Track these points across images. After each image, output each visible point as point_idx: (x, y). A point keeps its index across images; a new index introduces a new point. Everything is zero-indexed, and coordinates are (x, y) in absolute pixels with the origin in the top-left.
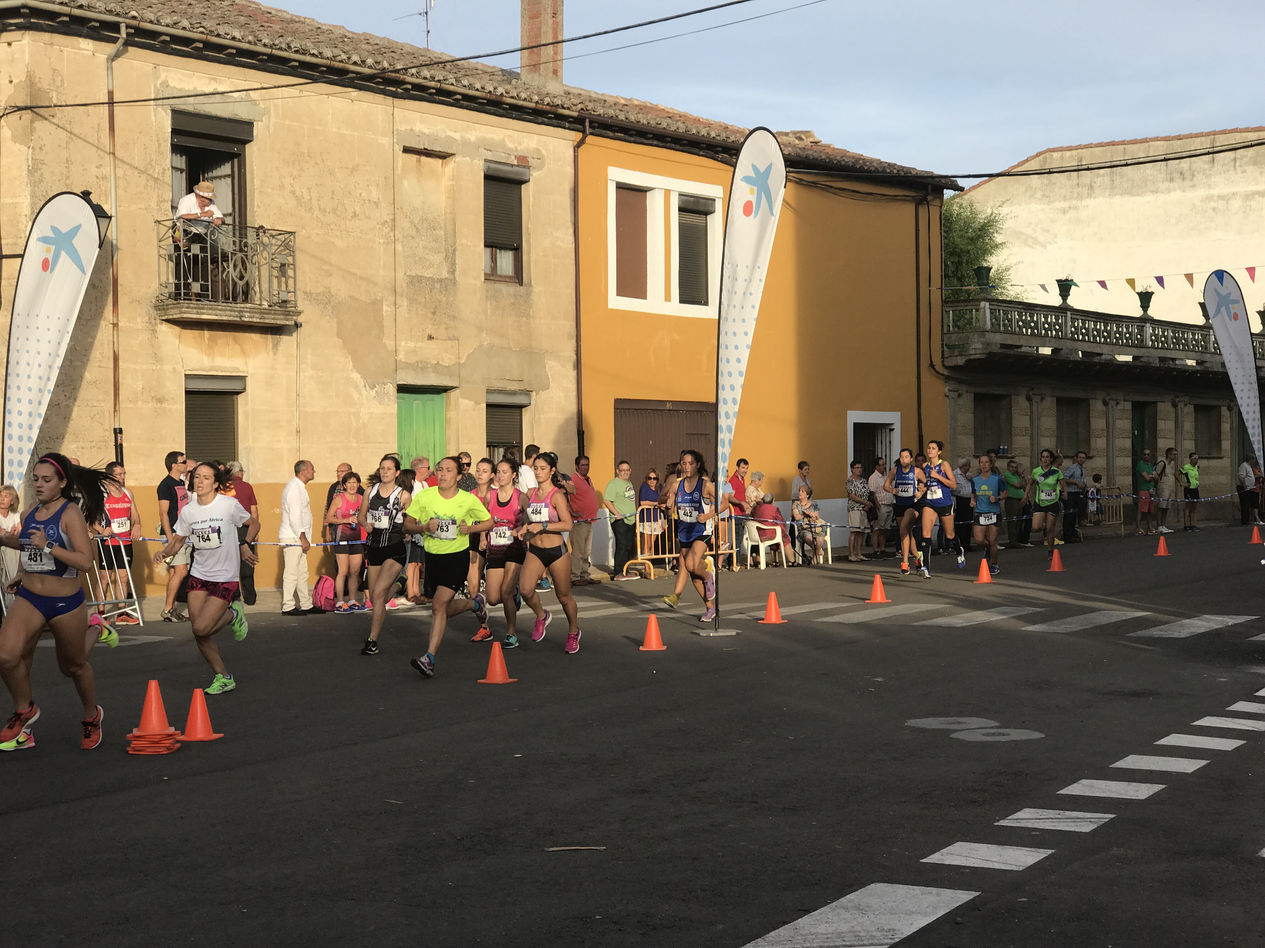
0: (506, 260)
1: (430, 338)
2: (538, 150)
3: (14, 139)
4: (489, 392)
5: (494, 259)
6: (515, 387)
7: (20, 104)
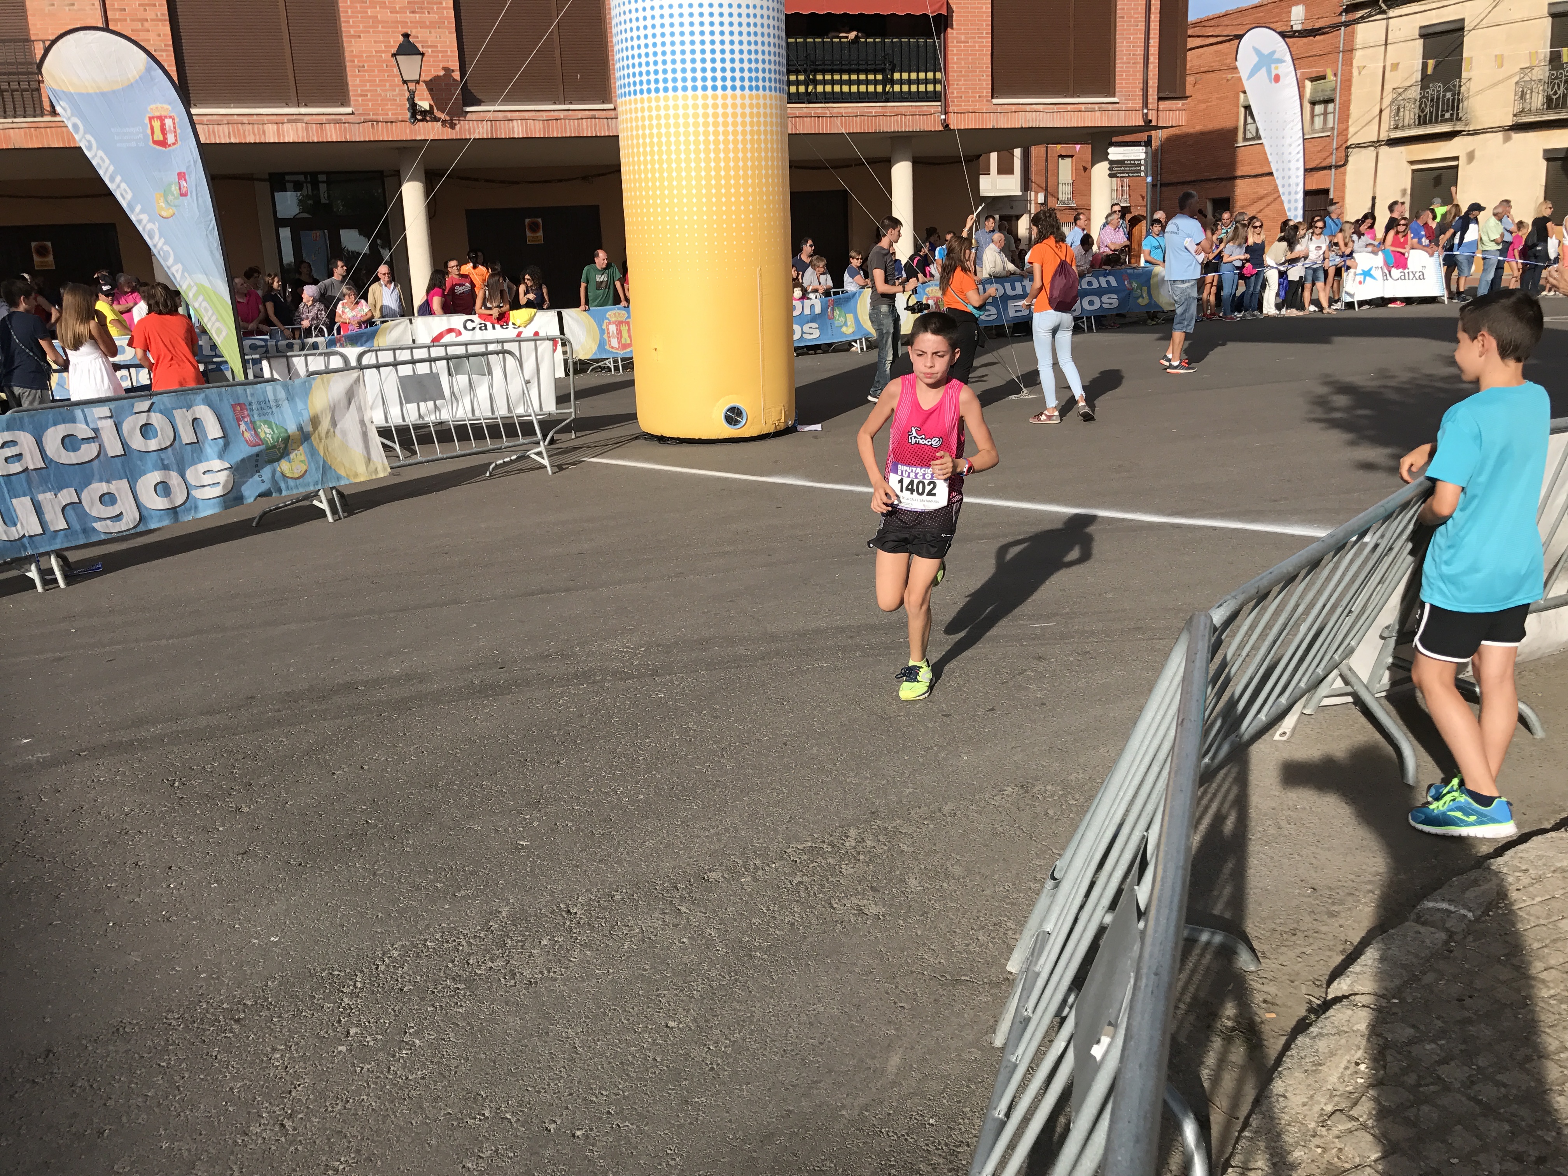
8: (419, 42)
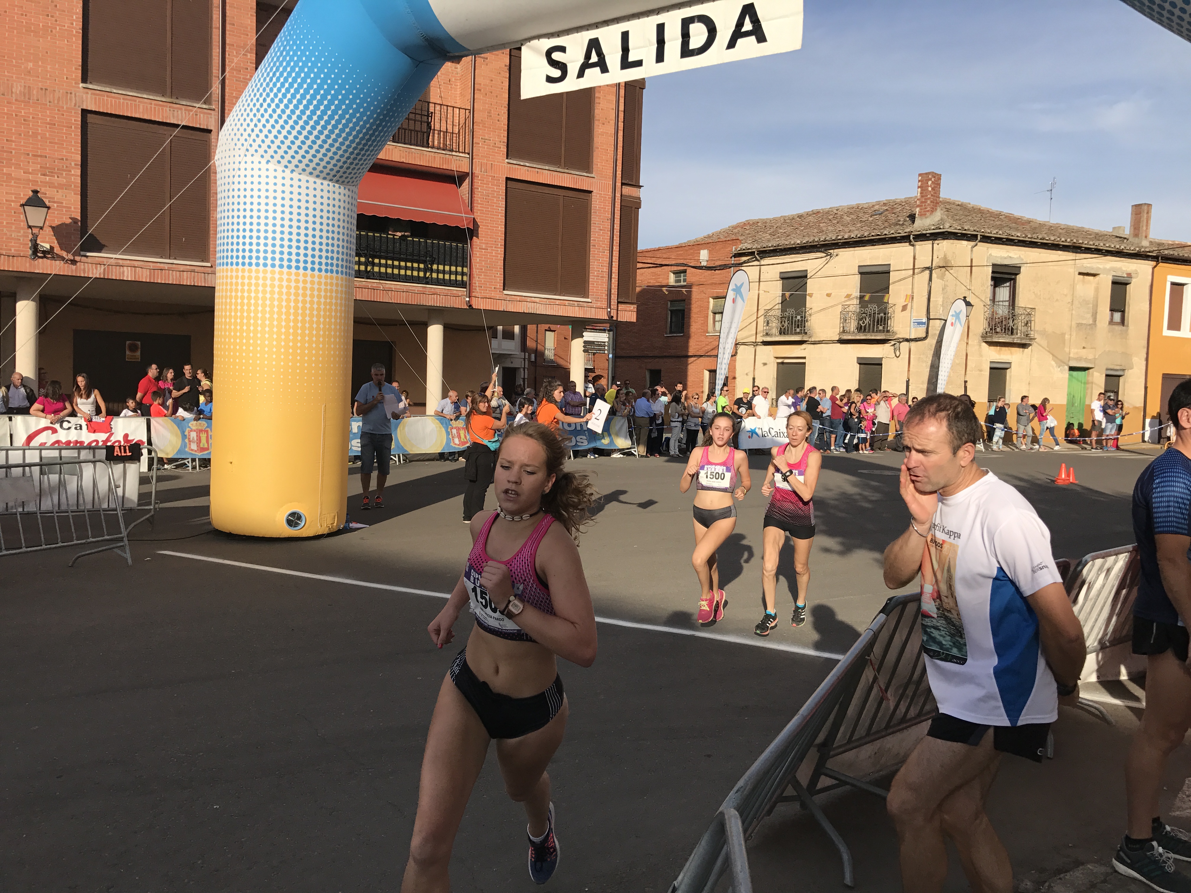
0: (1117, 316)
1: (1084, 348)
2: (1136, 271)
3: (938, 278)
4: (1107, 369)
5: (1112, 316)
6: (1118, 368)
7: (941, 265)
8: (46, 198)
